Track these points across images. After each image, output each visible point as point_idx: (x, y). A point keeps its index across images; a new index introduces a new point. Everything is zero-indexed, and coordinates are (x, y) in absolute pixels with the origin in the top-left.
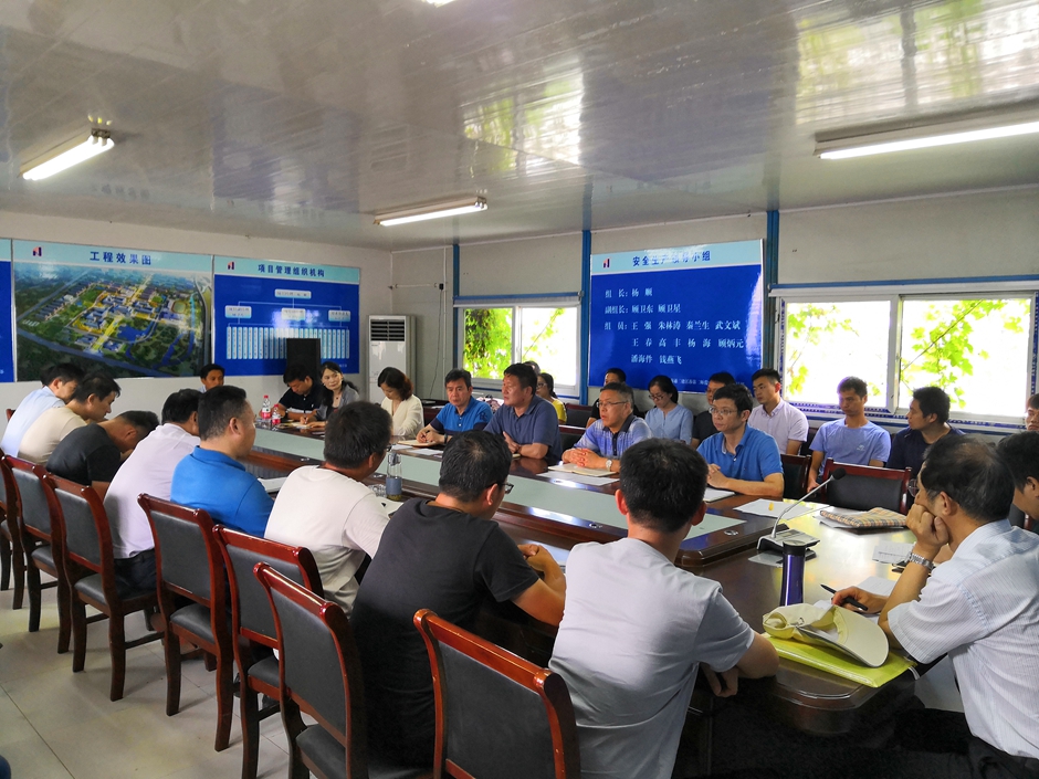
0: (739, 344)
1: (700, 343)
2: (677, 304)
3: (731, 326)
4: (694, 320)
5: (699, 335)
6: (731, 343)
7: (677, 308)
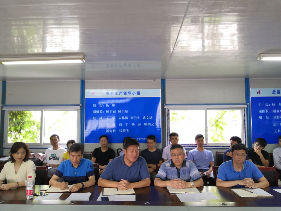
0: (152, 124)
1: (136, 124)
2: (126, 110)
3: (149, 118)
4: (134, 116)
5: (136, 122)
6: (149, 124)
7: (126, 112)
